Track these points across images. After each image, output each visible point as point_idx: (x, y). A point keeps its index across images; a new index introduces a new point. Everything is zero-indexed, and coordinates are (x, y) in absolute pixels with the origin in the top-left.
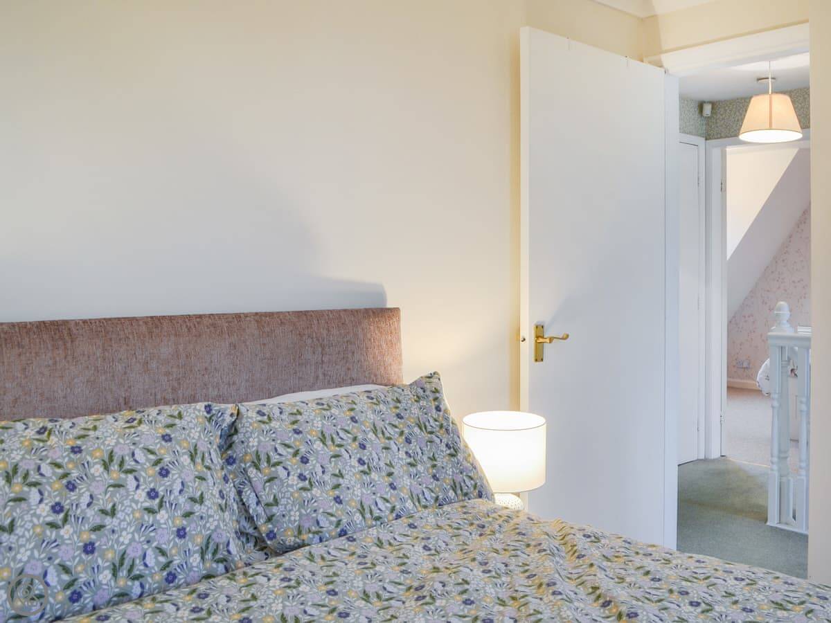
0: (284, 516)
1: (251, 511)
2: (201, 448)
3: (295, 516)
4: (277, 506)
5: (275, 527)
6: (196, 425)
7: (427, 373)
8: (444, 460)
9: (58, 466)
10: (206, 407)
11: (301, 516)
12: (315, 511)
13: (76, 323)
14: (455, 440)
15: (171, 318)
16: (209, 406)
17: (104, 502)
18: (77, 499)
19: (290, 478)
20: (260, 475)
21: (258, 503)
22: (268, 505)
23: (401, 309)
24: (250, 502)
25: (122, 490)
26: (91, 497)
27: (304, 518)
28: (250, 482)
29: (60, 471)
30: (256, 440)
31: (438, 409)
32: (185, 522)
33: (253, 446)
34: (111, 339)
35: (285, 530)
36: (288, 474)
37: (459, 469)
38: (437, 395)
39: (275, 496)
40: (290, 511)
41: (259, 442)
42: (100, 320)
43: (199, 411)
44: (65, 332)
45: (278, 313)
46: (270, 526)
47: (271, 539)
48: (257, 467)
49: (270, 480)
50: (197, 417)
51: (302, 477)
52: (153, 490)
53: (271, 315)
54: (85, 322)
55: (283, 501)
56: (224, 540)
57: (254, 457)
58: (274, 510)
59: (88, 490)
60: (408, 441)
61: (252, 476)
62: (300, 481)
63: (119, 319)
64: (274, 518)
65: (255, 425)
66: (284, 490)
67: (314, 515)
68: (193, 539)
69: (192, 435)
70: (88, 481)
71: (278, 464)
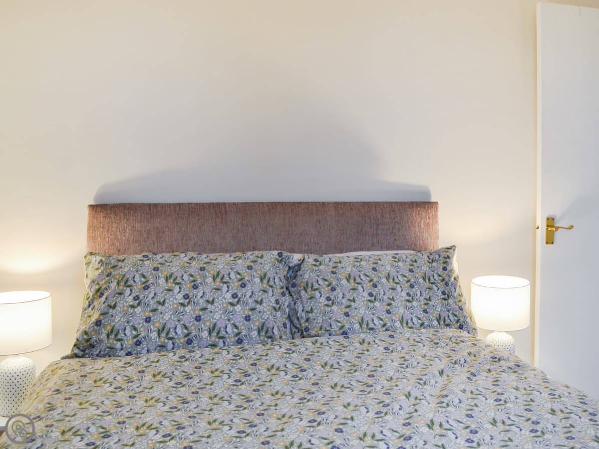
0: (314, 319)
1: (298, 314)
2: (268, 275)
3: (320, 320)
4: (312, 313)
5: (309, 325)
6: (269, 263)
7: (448, 246)
8: (438, 301)
9: (192, 276)
10: (278, 254)
11: (323, 320)
12: (330, 318)
13: (230, 204)
14: (452, 290)
15: (282, 204)
16: (281, 253)
17: (209, 297)
18: (197, 294)
19: (321, 298)
20: (306, 295)
21: (303, 311)
22: (307, 312)
23: (439, 203)
24: (299, 309)
25: (219, 292)
26: (204, 293)
27: (324, 322)
28: (301, 298)
29: (192, 279)
30: (308, 275)
31: (445, 269)
32: (250, 313)
33: (306, 278)
34: (247, 214)
35: (314, 328)
36: (321, 296)
37: (447, 308)
38: (448, 260)
39: (311, 307)
40: (318, 317)
41: (310, 276)
42: (242, 203)
43: (273, 255)
44: (223, 209)
45: (350, 203)
46: (307, 324)
47: (306, 331)
48: (305, 290)
49: (311, 298)
50: (271, 258)
51: (328, 299)
52: (235, 294)
53: (345, 203)
54: (234, 204)
55: (315, 311)
56: (271, 326)
57: (305, 284)
58: (310, 315)
59: (203, 290)
60: (412, 286)
61: (302, 295)
62: (326, 300)
63: (253, 203)
64: (309, 320)
65: (310, 266)
66: (317, 304)
67: (329, 321)
68: (254, 323)
69: (265, 267)
70: (204, 286)
71: (317, 289)
